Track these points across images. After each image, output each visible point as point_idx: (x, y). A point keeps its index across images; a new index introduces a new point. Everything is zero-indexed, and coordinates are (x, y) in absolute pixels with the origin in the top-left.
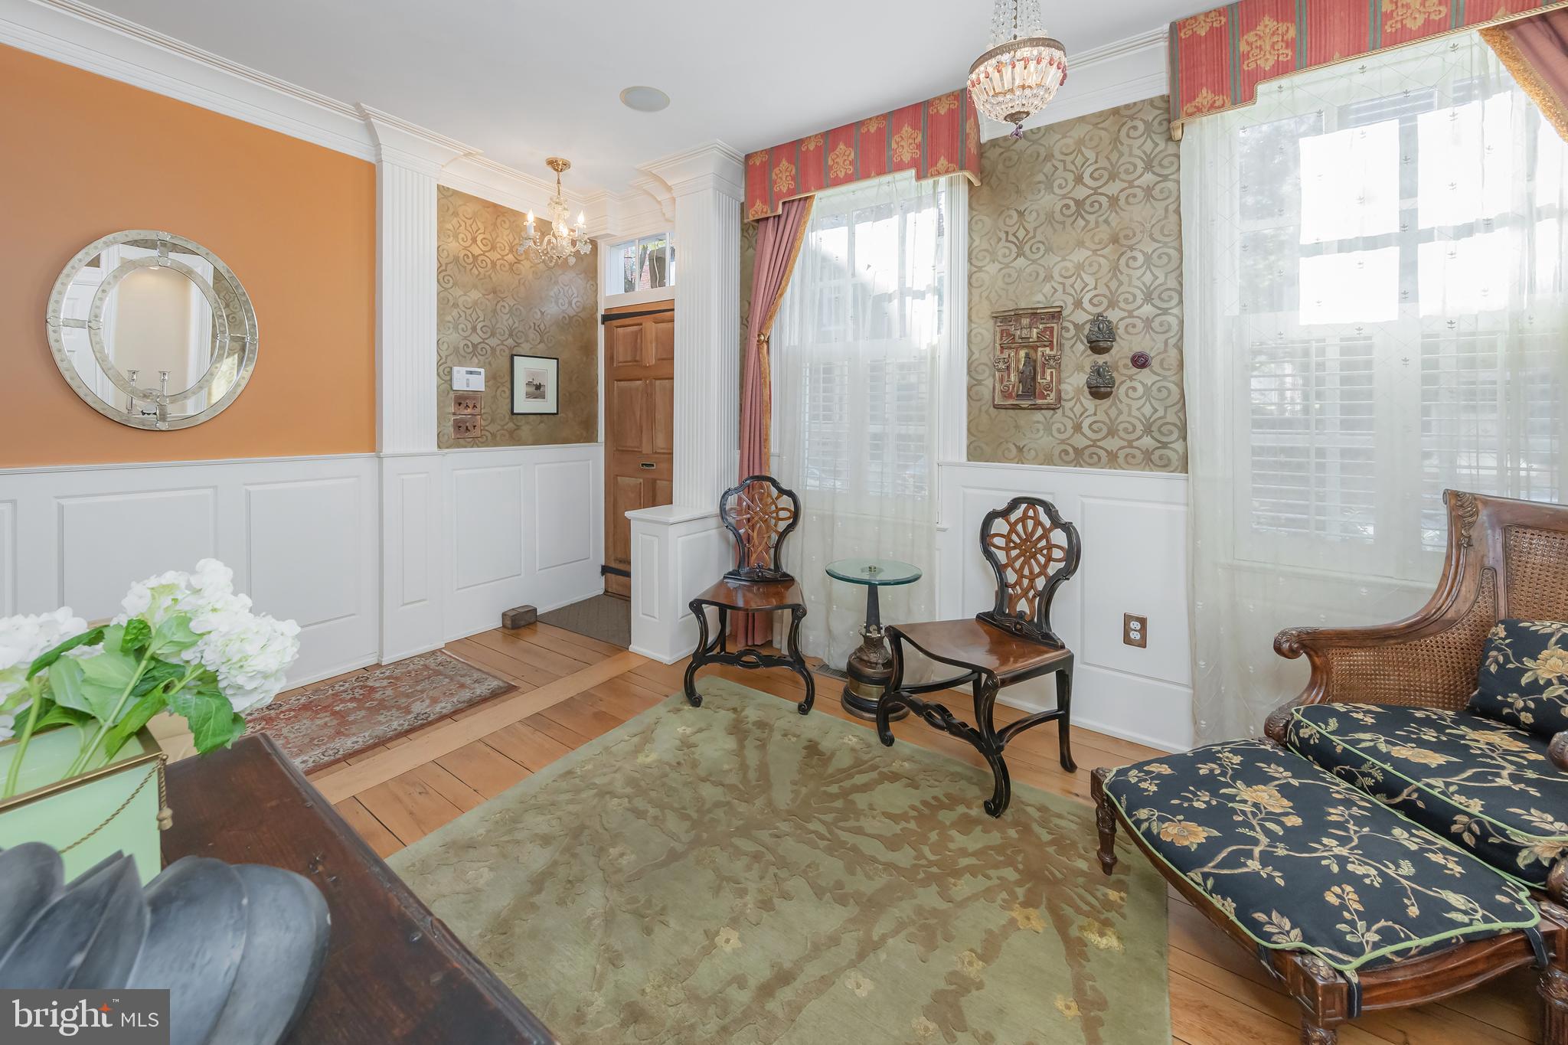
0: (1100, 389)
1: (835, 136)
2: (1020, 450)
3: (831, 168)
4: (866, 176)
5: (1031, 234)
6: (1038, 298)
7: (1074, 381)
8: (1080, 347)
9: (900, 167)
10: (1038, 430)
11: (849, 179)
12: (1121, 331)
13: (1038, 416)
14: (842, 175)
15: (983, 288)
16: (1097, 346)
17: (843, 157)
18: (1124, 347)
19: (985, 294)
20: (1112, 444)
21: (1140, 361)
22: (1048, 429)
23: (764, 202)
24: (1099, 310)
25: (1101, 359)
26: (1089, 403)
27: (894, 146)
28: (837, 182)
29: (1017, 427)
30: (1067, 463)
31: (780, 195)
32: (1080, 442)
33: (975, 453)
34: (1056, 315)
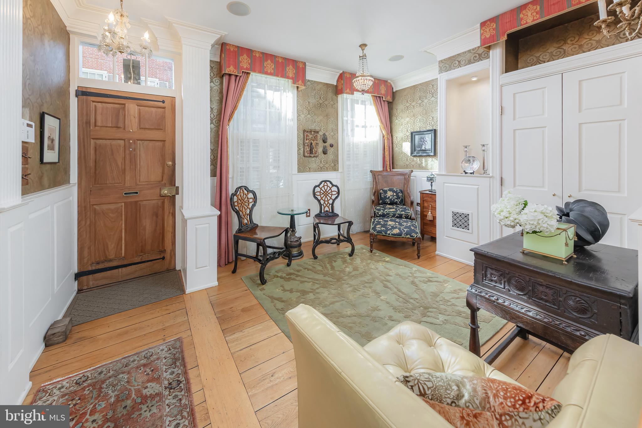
0: (325, 152)
1: (267, 56)
2: (310, 168)
3: (265, 67)
4: (277, 76)
5: (311, 109)
6: (313, 127)
7: (320, 150)
8: (321, 141)
9: (288, 77)
10: (313, 162)
11: (271, 74)
12: (328, 138)
13: (313, 159)
14: (269, 72)
15: (301, 121)
16: (325, 141)
17: (269, 65)
18: (330, 141)
19: (301, 123)
20: (327, 166)
21: (332, 146)
22: (315, 162)
23: (235, 68)
24: (324, 132)
25: (325, 144)
26: (323, 155)
27: (287, 70)
28: (266, 73)
29: (309, 162)
30: (319, 171)
31: (242, 68)
32: (322, 165)
33: (300, 171)
34: (318, 132)
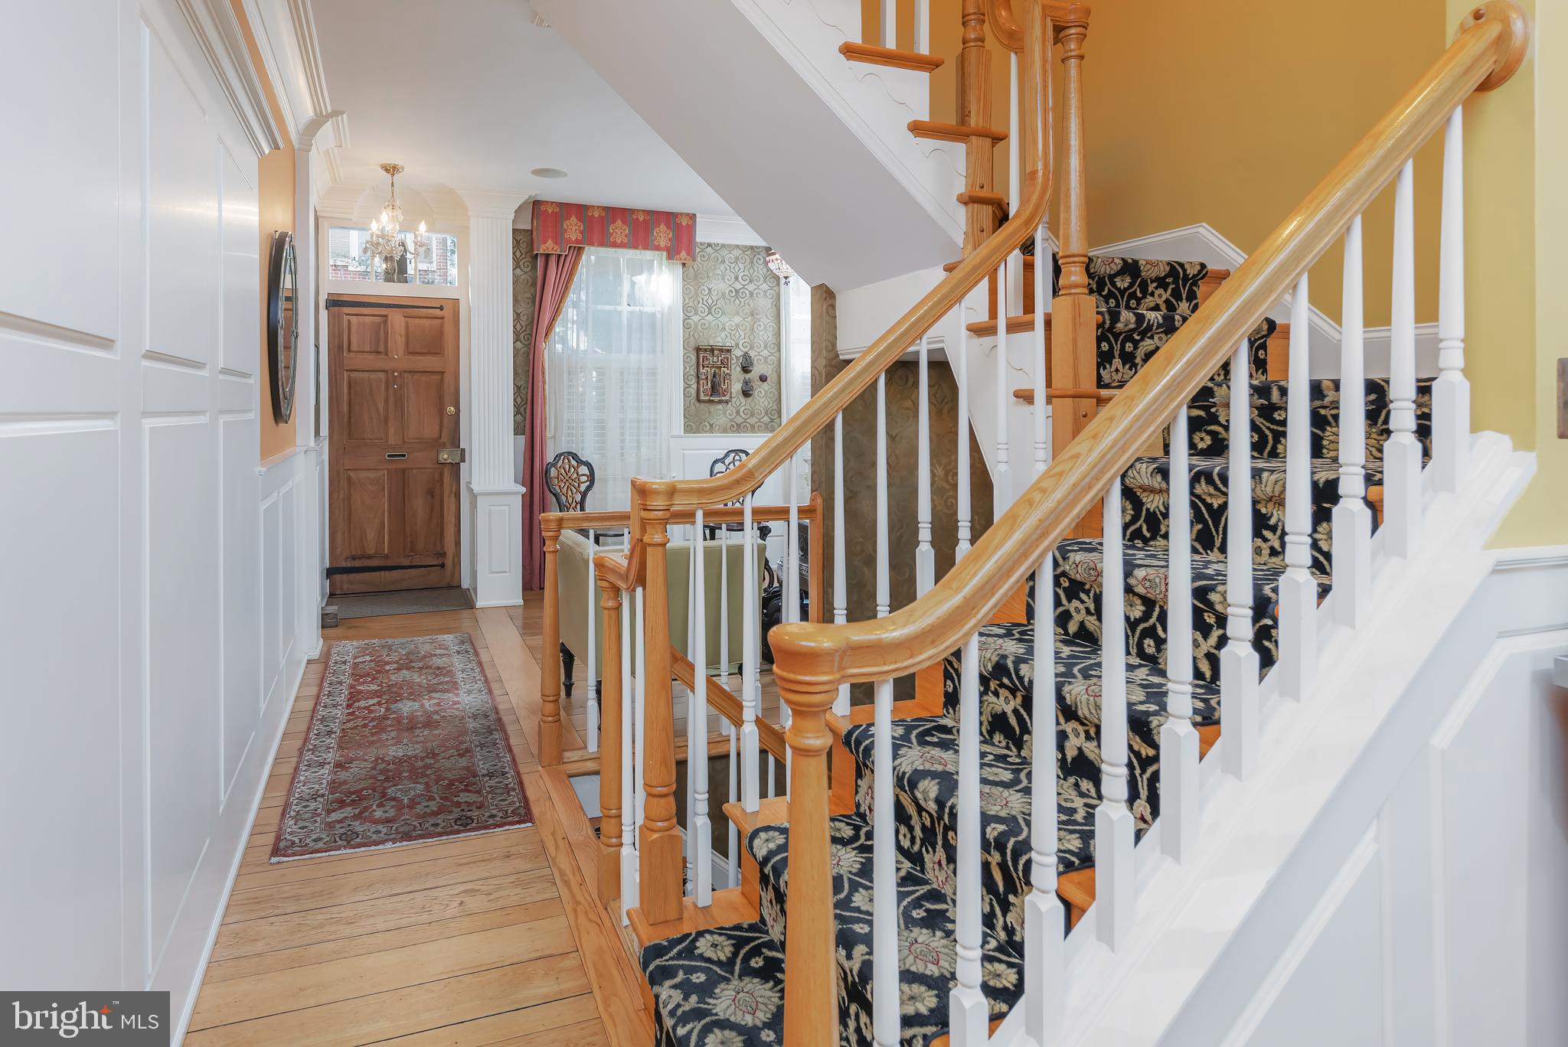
0: (746, 394)
1: (615, 213)
2: (711, 425)
3: (611, 234)
4: (635, 247)
5: (715, 303)
6: (719, 340)
7: (737, 387)
8: (739, 369)
9: (657, 248)
10: (720, 414)
11: (622, 245)
12: (755, 362)
13: (720, 407)
14: (619, 241)
15: (691, 329)
16: (746, 370)
17: (619, 230)
18: (758, 369)
19: (692, 333)
20: (752, 421)
21: (763, 379)
22: (725, 414)
23: (556, 243)
24: (746, 350)
25: (748, 376)
26: (742, 399)
27: (655, 234)
28: (614, 245)
29: (709, 412)
30: (733, 432)
31: (569, 241)
32: (739, 420)
33: (688, 429)
34: (729, 351)
